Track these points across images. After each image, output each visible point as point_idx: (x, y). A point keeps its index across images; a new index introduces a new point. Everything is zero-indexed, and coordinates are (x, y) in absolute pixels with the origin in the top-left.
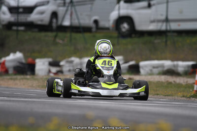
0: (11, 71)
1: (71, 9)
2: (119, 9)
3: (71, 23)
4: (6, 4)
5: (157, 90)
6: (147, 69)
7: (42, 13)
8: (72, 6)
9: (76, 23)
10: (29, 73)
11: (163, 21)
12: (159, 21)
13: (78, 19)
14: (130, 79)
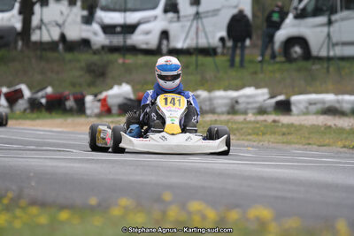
14: (274, 121)
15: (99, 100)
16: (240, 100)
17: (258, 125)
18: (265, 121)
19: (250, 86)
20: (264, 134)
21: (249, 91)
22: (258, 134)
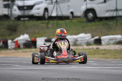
0: (22, 46)
1: (57, 6)
2: (86, 4)
3: (57, 14)
4: (16, 4)
5: (115, 55)
6: (106, 41)
7: (39, 9)
8: (57, 4)
9: (60, 14)
10: (33, 47)
11: (114, 11)
12: (111, 11)
13: (61, 11)
14: (97, 48)
15: (14, 42)
16: (78, 39)
17: (91, 50)
18: (93, 48)
19: (82, 33)
20: (94, 54)
21: (82, 35)
22: (91, 54)
